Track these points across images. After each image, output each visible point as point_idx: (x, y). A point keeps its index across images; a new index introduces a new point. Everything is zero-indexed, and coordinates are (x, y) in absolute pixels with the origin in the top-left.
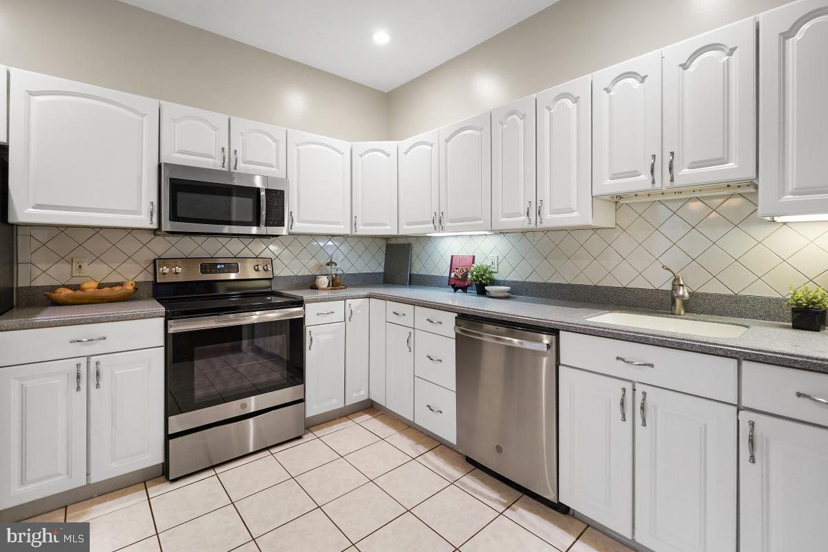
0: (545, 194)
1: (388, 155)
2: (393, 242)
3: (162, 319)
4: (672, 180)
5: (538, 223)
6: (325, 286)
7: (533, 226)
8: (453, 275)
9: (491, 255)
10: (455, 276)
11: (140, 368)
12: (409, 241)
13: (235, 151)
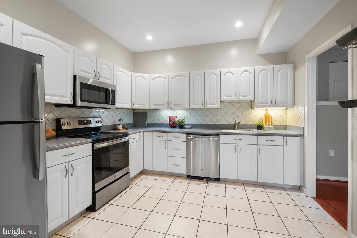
0: (207, 99)
1: (145, 79)
2: (135, 111)
3: (91, 144)
4: (239, 99)
5: (205, 107)
6: (121, 129)
7: (204, 108)
8: (170, 123)
9: (182, 116)
10: (171, 123)
11: (85, 165)
12: (146, 111)
13: (98, 72)
